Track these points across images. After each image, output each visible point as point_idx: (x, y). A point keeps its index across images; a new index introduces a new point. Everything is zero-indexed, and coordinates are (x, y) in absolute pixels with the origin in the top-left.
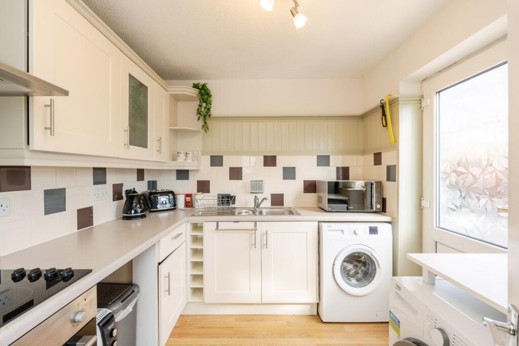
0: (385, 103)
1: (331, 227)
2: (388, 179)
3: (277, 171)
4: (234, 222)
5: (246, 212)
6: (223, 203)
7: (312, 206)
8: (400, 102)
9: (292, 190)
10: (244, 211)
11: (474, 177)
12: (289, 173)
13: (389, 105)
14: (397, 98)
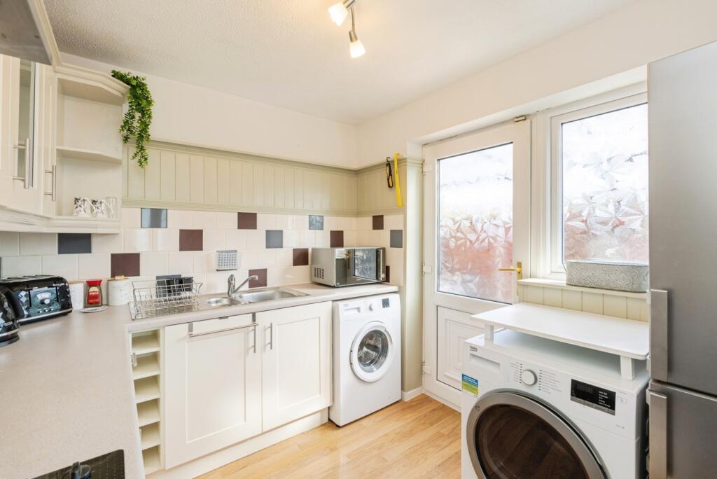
0: (393, 161)
1: (347, 305)
2: (392, 245)
3: (257, 236)
4: (220, 318)
5: (217, 302)
6: (169, 291)
7: (303, 283)
8: (408, 164)
9: (278, 263)
10: (213, 300)
11: (471, 241)
12: (274, 239)
13: (398, 164)
14: (406, 159)
